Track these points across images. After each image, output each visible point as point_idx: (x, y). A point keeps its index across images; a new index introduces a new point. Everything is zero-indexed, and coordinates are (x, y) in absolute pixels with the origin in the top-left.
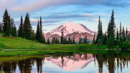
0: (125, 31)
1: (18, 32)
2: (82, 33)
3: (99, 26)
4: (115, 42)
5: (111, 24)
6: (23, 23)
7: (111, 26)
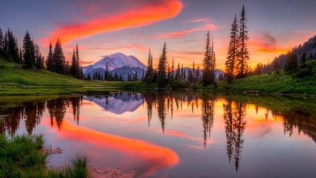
0: (181, 67)
1: (47, 64)
2: (134, 67)
3: (149, 60)
4: (166, 80)
5: (163, 59)
6: (53, 52)
7: (163, 61)
